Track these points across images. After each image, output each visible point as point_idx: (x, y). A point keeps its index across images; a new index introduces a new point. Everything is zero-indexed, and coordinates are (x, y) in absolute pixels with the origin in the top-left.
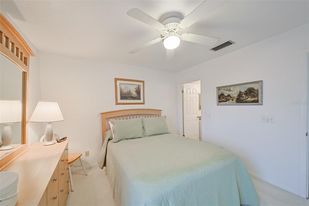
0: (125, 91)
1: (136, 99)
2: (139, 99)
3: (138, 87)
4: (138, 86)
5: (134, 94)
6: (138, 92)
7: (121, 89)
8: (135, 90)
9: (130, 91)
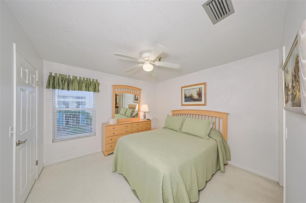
0: (188, 95)
1: (198, 101)
2: (201, 100)
3: (200, 90)
4: (200, 88)
5: (196, 96)
6: (200, 94)
7: (185, 94)
8: (196, 93)
9: (192, 95)
